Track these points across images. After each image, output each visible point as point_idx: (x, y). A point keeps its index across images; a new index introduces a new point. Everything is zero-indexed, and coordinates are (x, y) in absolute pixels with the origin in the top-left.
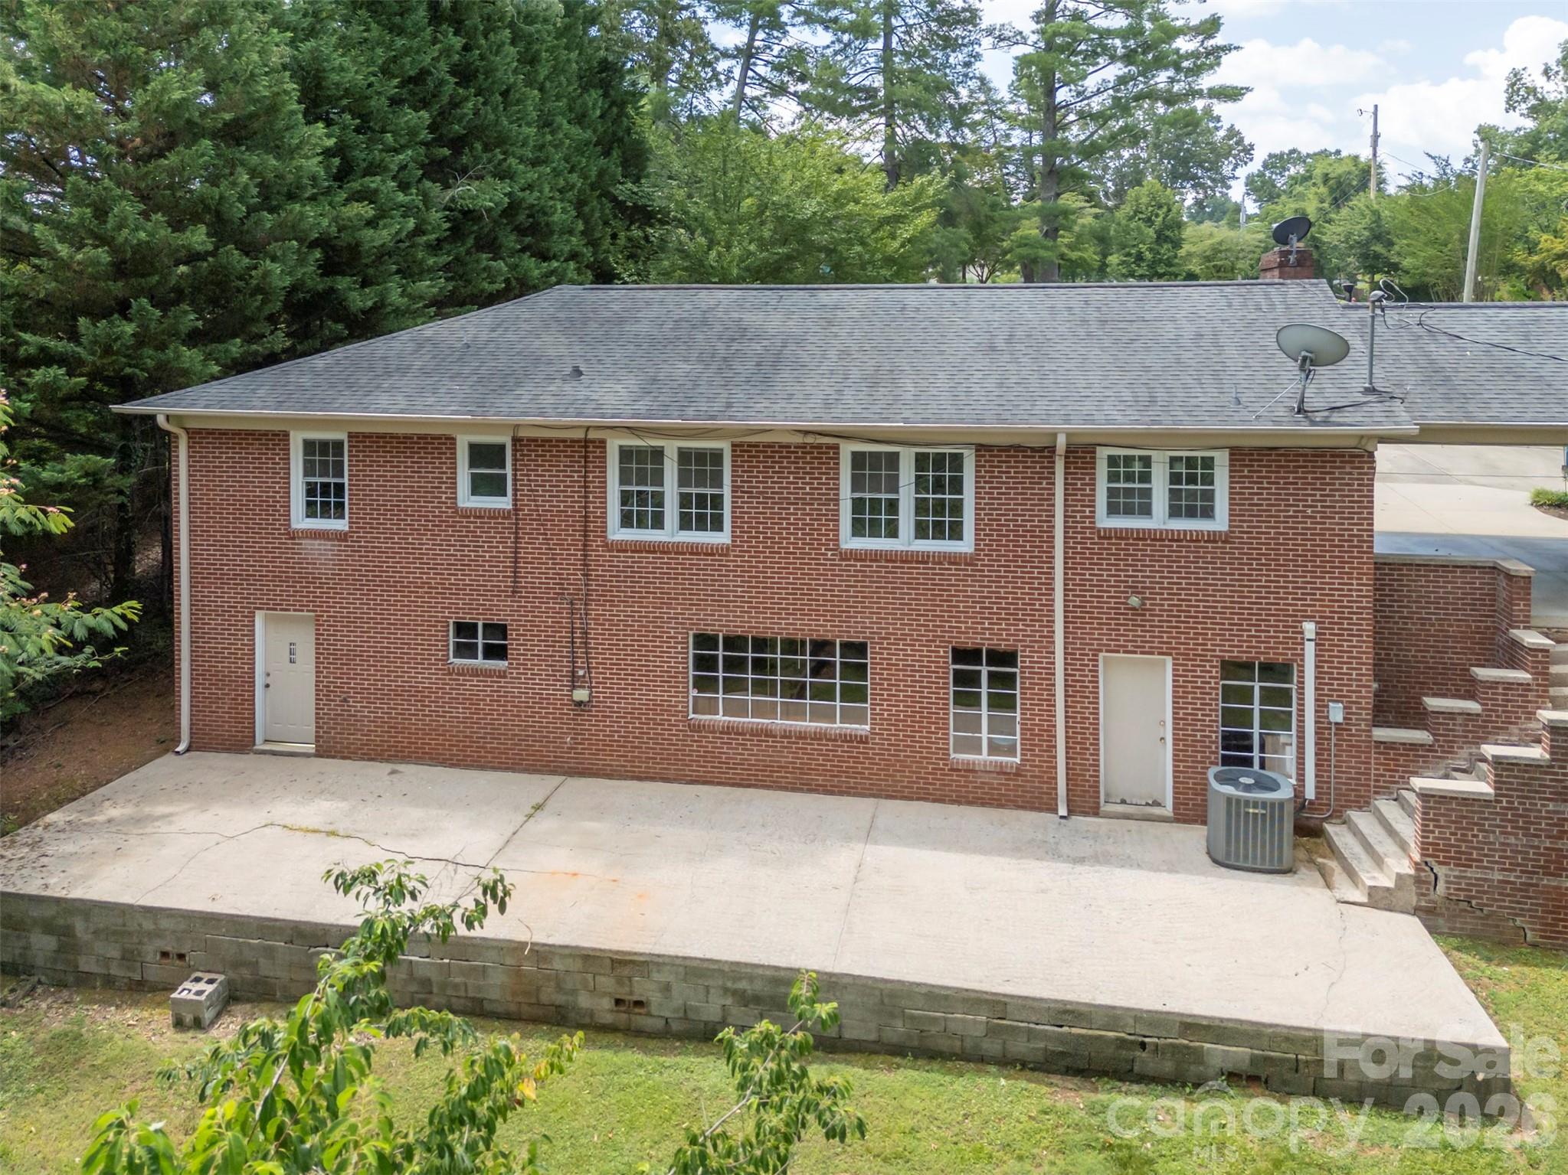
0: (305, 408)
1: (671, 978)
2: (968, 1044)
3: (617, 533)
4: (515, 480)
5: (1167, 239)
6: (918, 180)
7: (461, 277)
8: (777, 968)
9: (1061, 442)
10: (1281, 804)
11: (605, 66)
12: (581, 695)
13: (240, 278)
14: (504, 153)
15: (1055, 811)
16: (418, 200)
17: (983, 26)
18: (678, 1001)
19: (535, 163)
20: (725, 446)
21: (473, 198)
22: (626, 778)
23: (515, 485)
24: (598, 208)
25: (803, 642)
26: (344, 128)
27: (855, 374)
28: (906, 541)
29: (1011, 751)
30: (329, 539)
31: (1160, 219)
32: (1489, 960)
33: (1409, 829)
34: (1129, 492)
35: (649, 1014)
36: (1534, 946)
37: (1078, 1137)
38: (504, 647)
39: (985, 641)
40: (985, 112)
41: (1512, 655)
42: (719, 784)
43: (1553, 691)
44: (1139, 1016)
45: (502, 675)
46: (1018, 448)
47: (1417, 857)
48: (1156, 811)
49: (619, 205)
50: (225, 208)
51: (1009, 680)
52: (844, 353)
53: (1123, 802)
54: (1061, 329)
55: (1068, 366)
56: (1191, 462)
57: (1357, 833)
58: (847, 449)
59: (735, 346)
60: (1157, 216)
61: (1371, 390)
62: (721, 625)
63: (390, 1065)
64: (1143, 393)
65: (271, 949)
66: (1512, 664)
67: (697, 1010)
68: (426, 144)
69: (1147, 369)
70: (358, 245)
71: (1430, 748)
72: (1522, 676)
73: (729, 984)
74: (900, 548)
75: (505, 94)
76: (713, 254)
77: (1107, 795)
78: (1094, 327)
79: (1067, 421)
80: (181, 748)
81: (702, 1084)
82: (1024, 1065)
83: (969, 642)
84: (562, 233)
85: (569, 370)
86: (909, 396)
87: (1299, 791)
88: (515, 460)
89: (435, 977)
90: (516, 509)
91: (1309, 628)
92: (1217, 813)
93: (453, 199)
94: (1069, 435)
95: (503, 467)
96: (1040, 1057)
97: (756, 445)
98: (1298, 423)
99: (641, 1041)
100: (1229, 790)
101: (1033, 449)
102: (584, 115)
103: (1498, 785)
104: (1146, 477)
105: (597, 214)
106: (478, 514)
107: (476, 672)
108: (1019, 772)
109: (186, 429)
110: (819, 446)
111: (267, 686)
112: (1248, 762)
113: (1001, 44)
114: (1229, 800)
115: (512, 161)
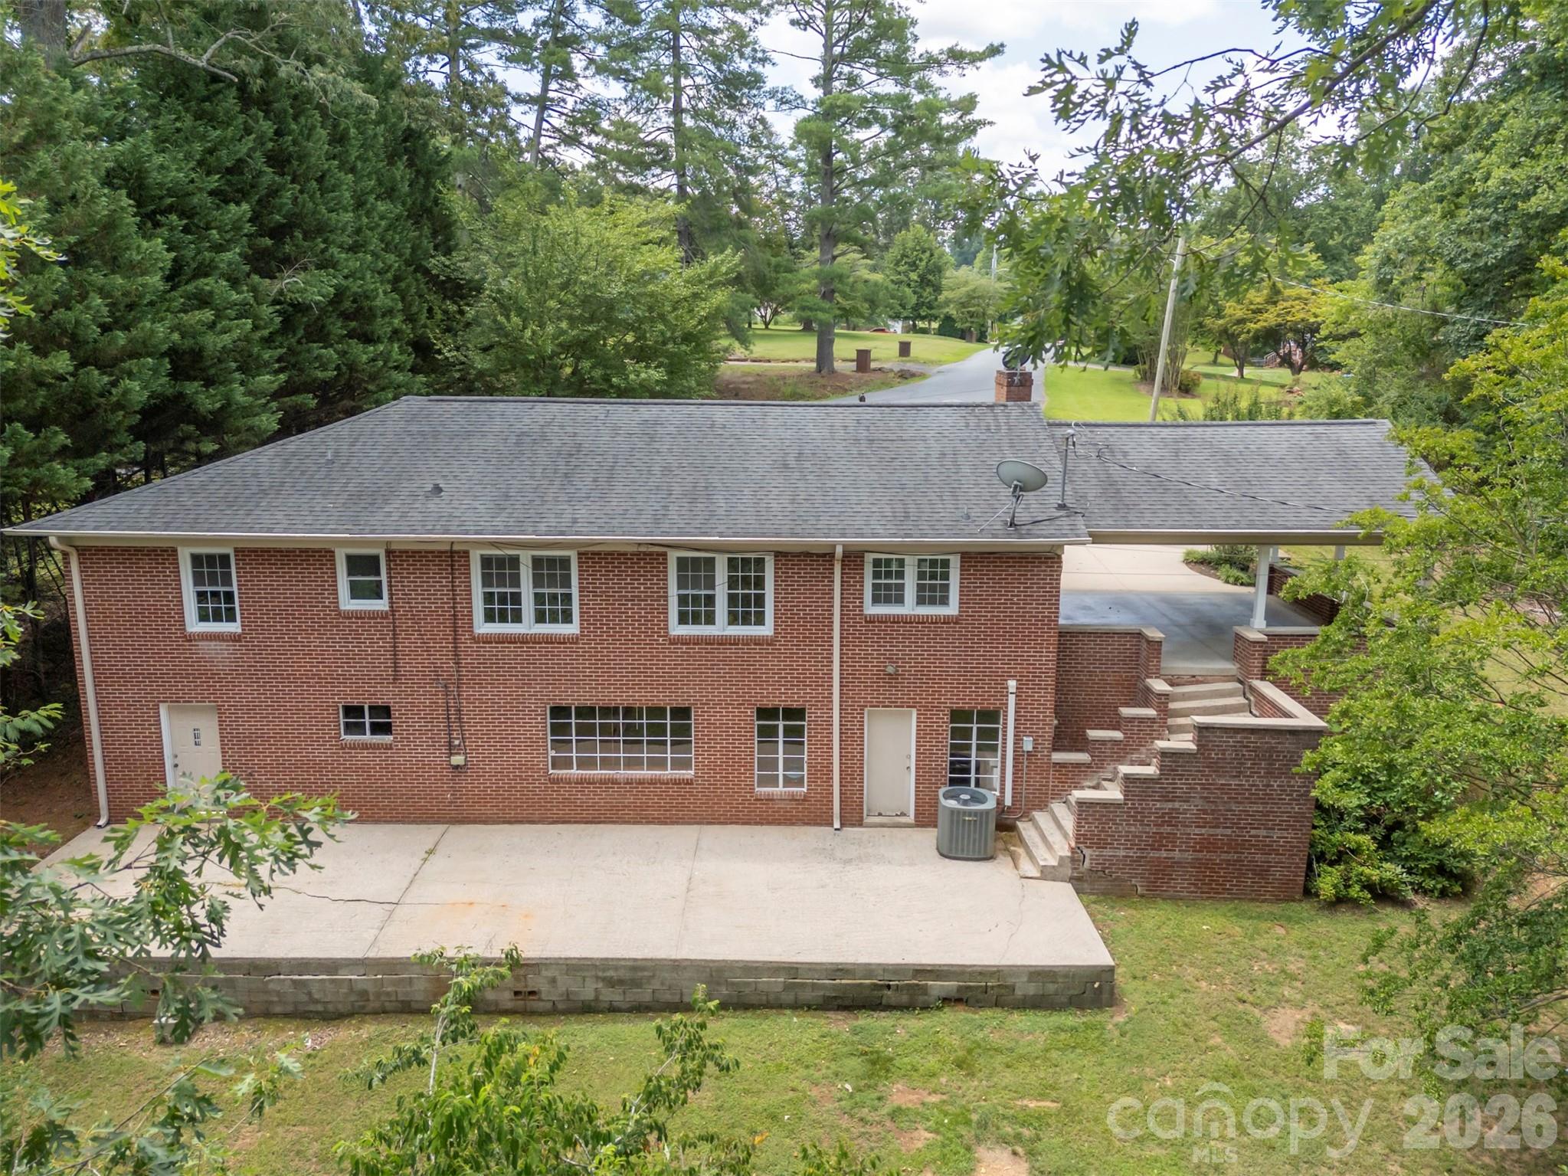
0: (192, 529)
1: (556, 974)
2: (772, 997)
3: (483, 628)
4: (390, 586)
5: (929, 283)
6: (713, 259)
7: (294, 366)
8: (635, 960)
9: (839, 550)
10: (987, 812)
11: (410, 135)
12: (459, 760)
13: (102, 395)
14: (325, 241)
15: (831, 825)
16: (249, 296)
17: (767, 89)
18: (562, 989)
19: (354, 249)
20: (573, 555)
21: (302, 291)
22: (498, 823)
23: (390, 590)
24: (413, 284)
25: (641, 709)
26: (172, 229)
27: (677, 490)
28: (721, 627)
29: (799, 782)
30: (223, 640)
31: (924, 263)
32: (1113, 908)
33: (1069, 822)
34: (888, 587)
35: (540, 1000)
36: (1142, 896)
37: (845, 1050)
38: (390, 724)
39: (781, 702)
40: (767, 157)
41: (1145, 697)
42: (576, 822)
43: (1170, 721)
44: (885, 968)
45: (389, 747)
46: (808, 554)
47: (1073, 844)
48: (903, 820)
49: (433, 279)
50: (81, 332)
51: (798, 731)
52: (667, 470)
53: (880, 814)
54: (839, 447)
55: (845, 483)
56: (933, 563)
57: (1038, 828)
58: (673, 556)
59: (574, 462)
60: (921, 260)
61: (1062, 507)
62: (573, 698)
63: (344, 1055)
64: (899, 507)
65: (232, 980)
66: (1146, 704)
67: (576, 993)
68: (249, 236)
69: (903, 487)
70: (201, 349)
71: (1088, 766)
72: (1151, 712)
73: (600, 974)
74: (717, 633)
75: (320, 180)
76: (528, 333)
77: (869, 810)
78: (864, 444)
79: (843, 535)
80: (101, 822)
81: (585, 1043)
82: (809, 1008)
83: (769, 703)
84: (384, 316)
85: (429, 487)
86: (721, 511)
87: (1000, 802)
88: (389, 569)
89: (371, 989)
90: (393, 611)
91: (1012, 684)
92: (943, 819)
93: (281, 292)
94: (844, 546)
95: (378, 574)
96: (820, 1001)
97: (599, 554)
98: (1009, 536)
99: (534, 1018)
100: (952, 803)
101: (818, 555)
102: (393, 189)
103: (1126, 793)
104: (900, 575)
105: (413, 290)
106: (358, 616)
107: (365, 746)
108: (806, 799)
109: (76, 548)
110: (651, 554)
111: (176, 766)
112: (967, 781)
113: (784, 107)
114: (952, 811)
115: (334, 250)
